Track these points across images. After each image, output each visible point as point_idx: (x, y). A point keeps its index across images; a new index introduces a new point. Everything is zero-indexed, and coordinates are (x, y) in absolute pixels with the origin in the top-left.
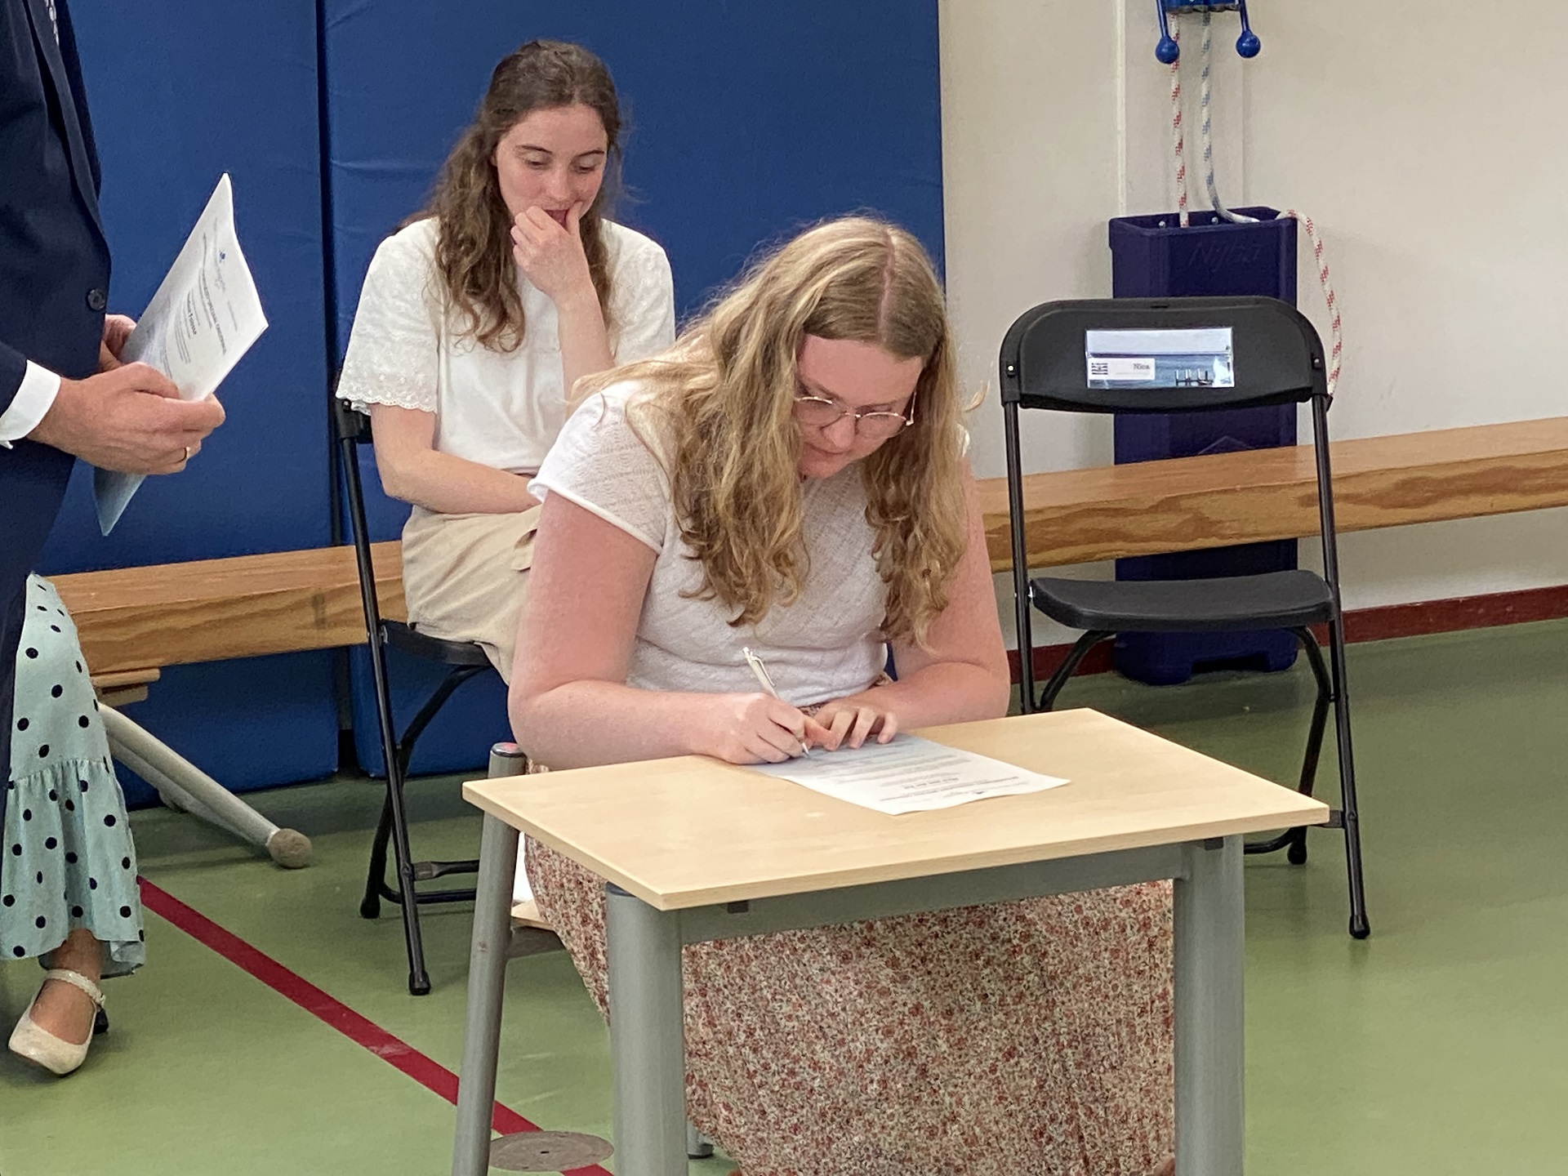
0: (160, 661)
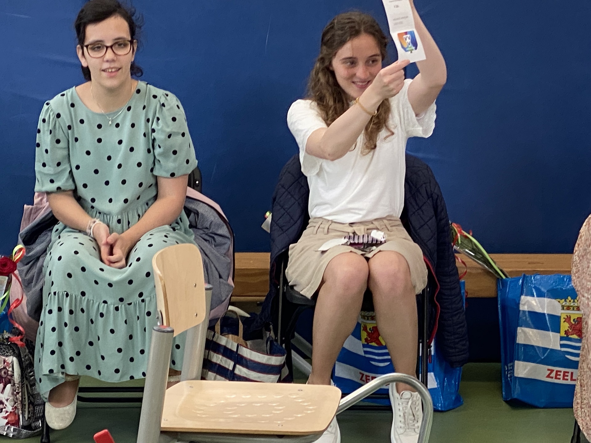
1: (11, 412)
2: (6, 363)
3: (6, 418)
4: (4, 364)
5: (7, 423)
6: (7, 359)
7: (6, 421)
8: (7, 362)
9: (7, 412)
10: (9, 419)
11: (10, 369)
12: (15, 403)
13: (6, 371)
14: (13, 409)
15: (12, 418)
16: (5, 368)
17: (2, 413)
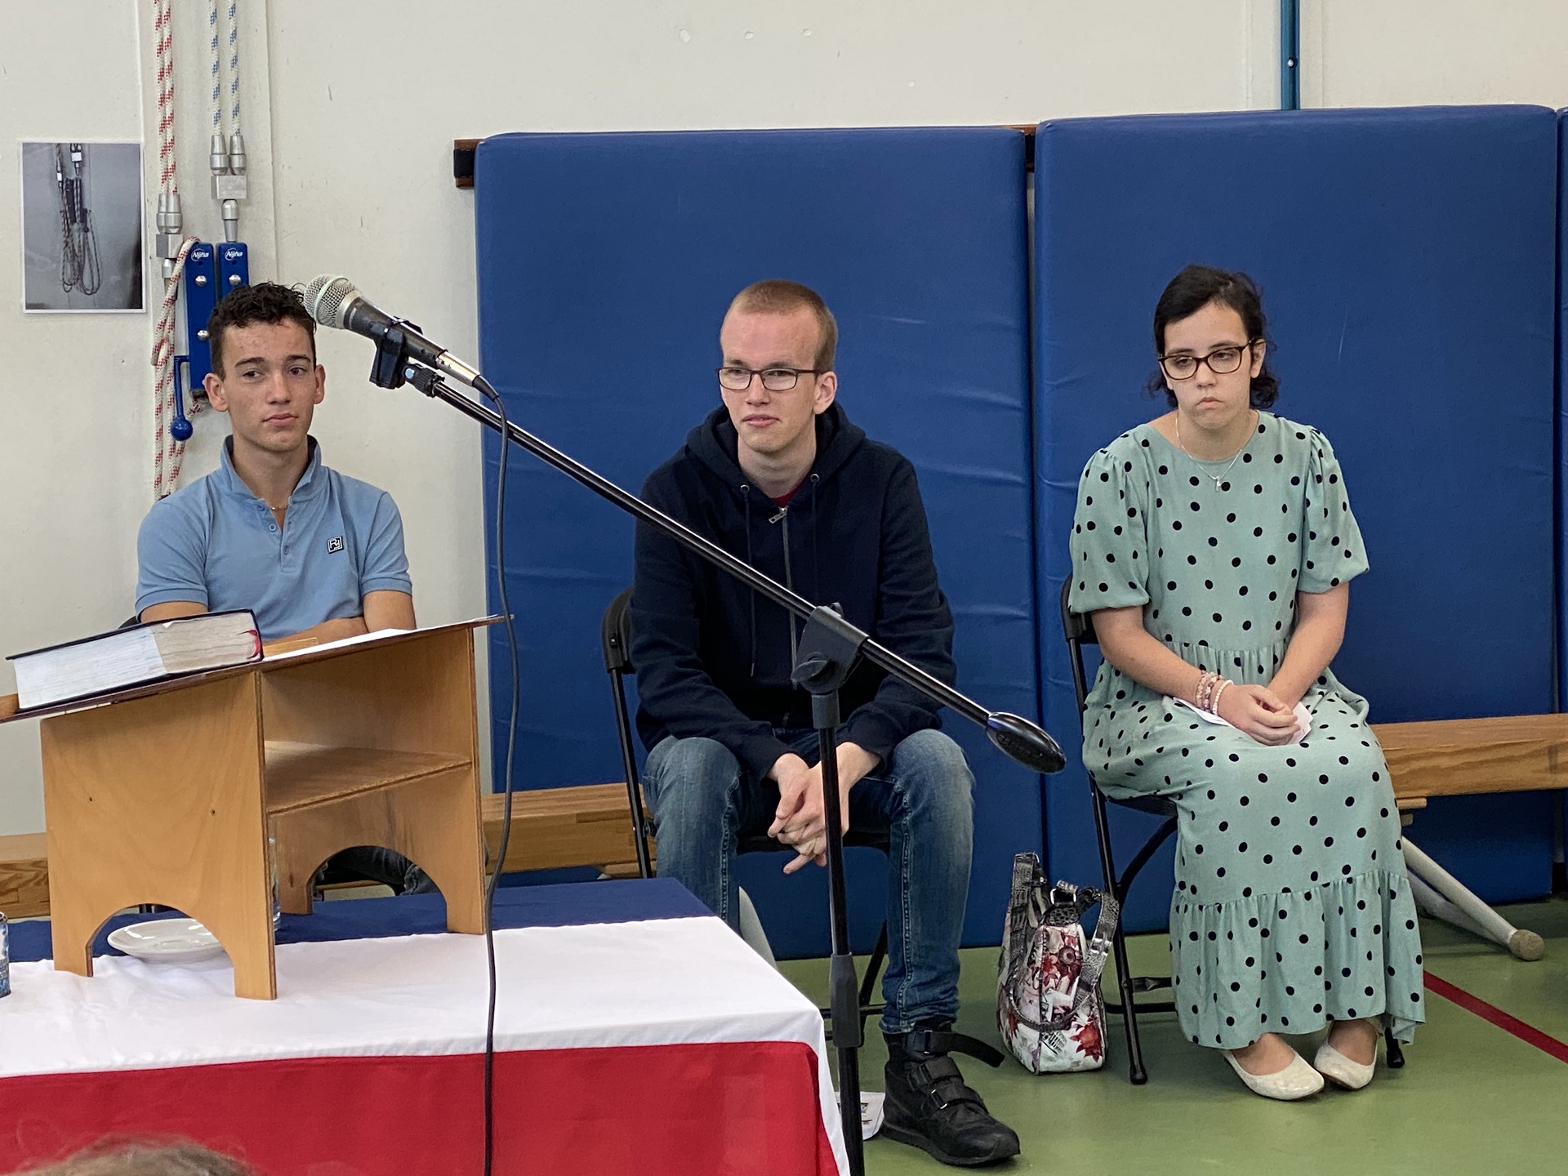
0: (1425, 792)
1: (1086, 1026)
2: (1067, 939)
3: (1077, 1038)
4: (1064, 940)
5: (1080, 1049)
6: (1066, 930)
7: (1078, 1044)
8: (1069, 937)
9: (1079, 1027)
10: (1084, 1039)
11: (1077, 948)
12: (1092, 1007)
13: (1071, 952)
14: (1089, 1020)
15: (1090, 1036)
16: (1067, 947)
17: (1071, 1030)
